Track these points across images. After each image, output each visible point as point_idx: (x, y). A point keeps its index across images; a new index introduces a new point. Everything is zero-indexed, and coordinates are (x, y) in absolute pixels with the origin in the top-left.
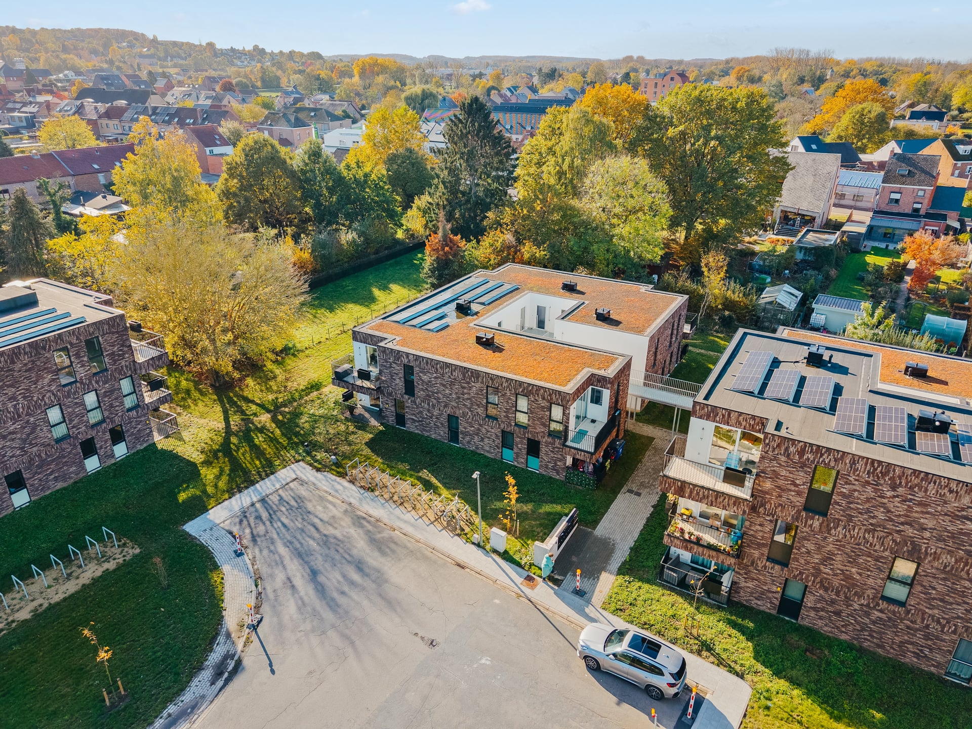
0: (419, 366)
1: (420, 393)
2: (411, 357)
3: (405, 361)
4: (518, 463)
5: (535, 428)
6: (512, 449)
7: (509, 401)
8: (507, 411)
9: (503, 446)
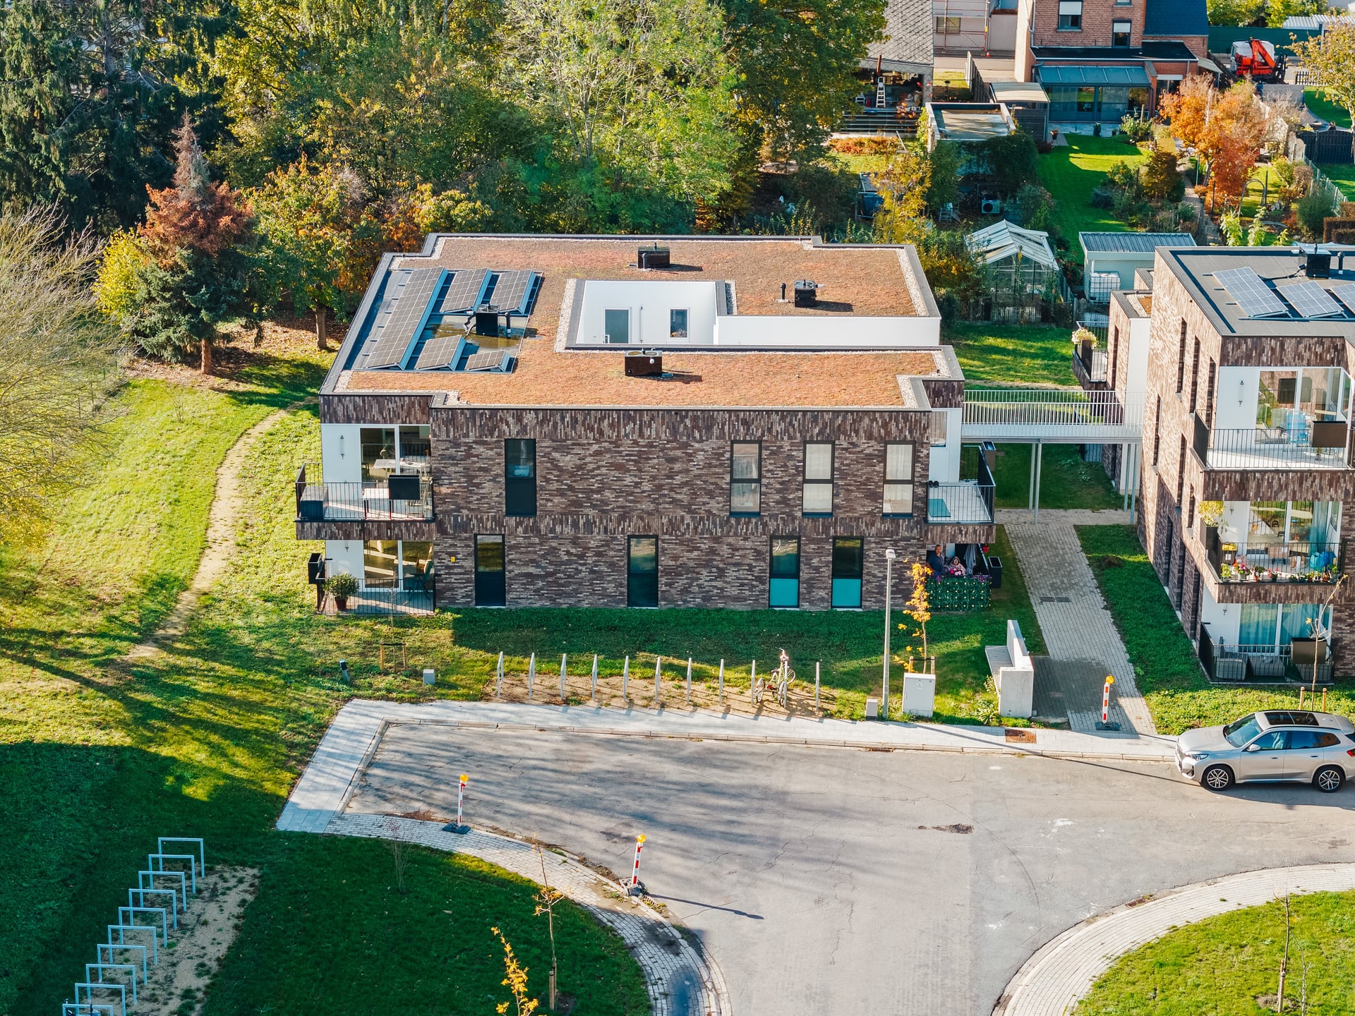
0: (552, 436)
1: (552, 502)
2: (529, 418)
3: (511, 430)
4: (811, 603)
5: (853, 510)
6: (796, 575)
7: (790, 464)
8: (784, 487)
9: (773, 575)
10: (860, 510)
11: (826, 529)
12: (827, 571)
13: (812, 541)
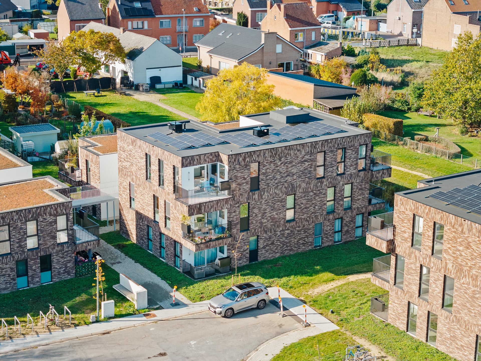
4: (34, 284)
5: (46, 244)
6: (26, 274)
7: (21, 231)
8: (20, 241)
9: (18, 276)
10: (49, 244)
11: (37, 254)
12: (38, 270)
13: (32, 260)
